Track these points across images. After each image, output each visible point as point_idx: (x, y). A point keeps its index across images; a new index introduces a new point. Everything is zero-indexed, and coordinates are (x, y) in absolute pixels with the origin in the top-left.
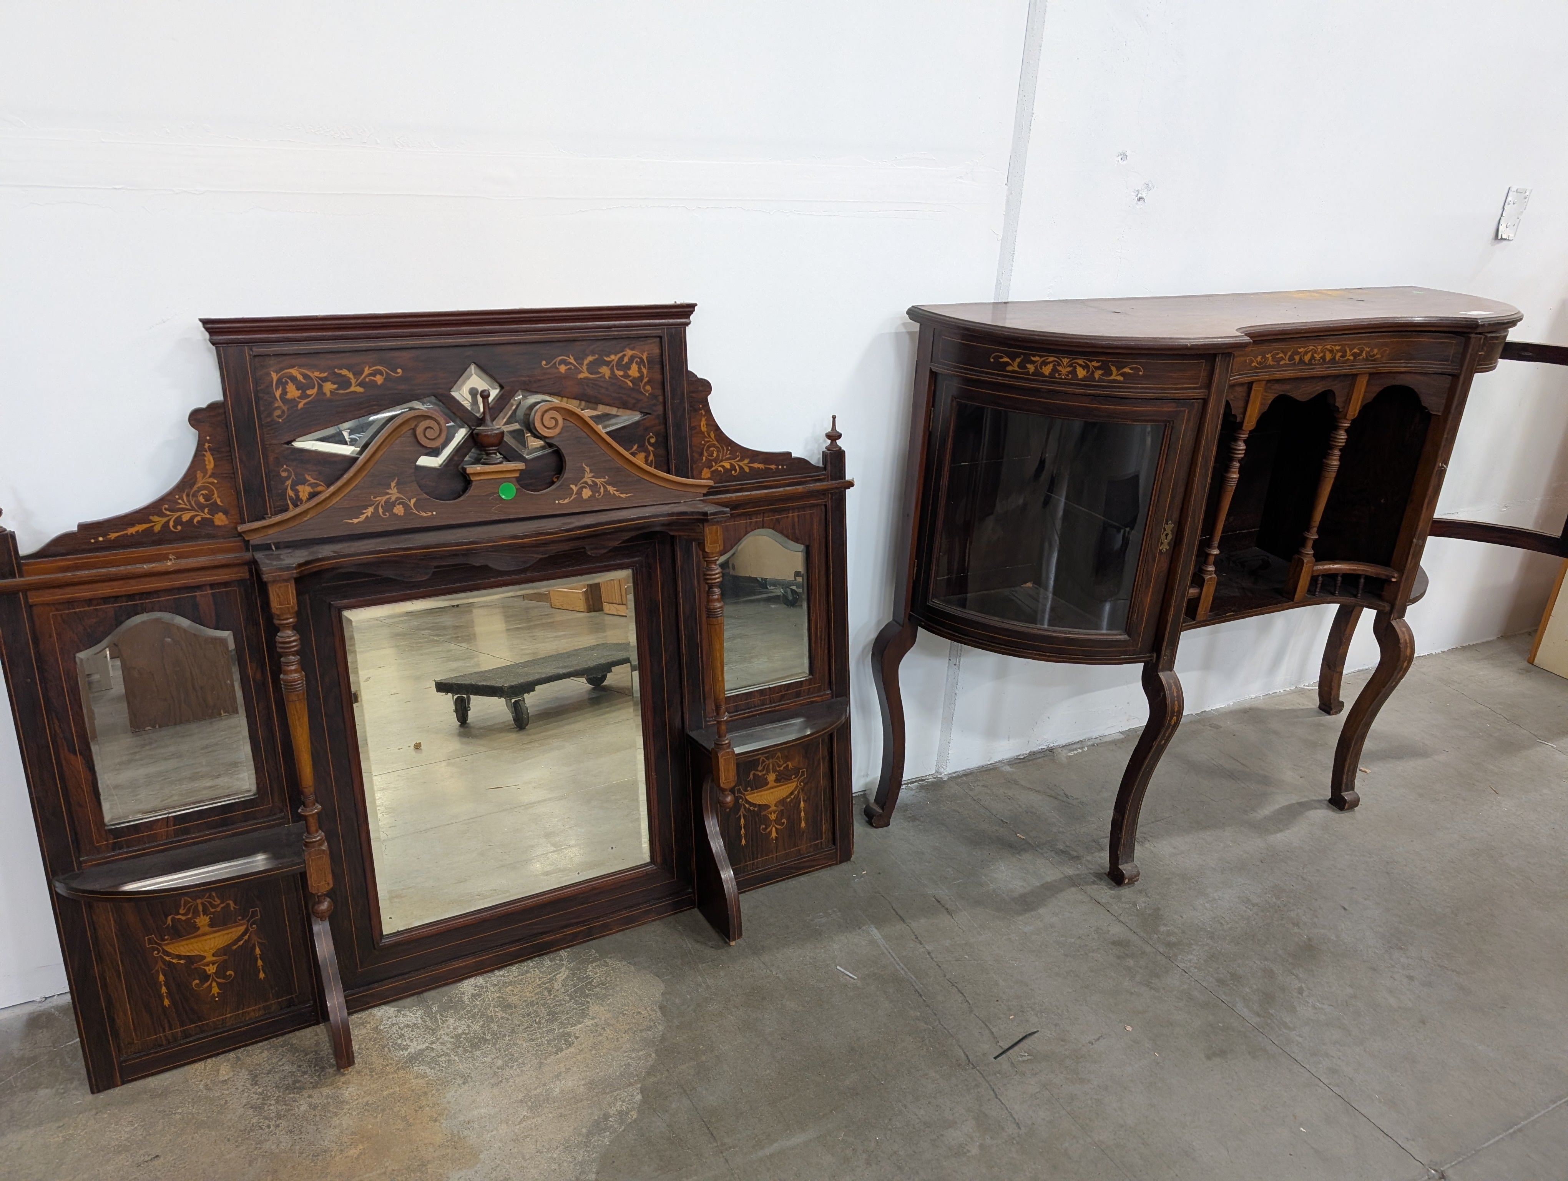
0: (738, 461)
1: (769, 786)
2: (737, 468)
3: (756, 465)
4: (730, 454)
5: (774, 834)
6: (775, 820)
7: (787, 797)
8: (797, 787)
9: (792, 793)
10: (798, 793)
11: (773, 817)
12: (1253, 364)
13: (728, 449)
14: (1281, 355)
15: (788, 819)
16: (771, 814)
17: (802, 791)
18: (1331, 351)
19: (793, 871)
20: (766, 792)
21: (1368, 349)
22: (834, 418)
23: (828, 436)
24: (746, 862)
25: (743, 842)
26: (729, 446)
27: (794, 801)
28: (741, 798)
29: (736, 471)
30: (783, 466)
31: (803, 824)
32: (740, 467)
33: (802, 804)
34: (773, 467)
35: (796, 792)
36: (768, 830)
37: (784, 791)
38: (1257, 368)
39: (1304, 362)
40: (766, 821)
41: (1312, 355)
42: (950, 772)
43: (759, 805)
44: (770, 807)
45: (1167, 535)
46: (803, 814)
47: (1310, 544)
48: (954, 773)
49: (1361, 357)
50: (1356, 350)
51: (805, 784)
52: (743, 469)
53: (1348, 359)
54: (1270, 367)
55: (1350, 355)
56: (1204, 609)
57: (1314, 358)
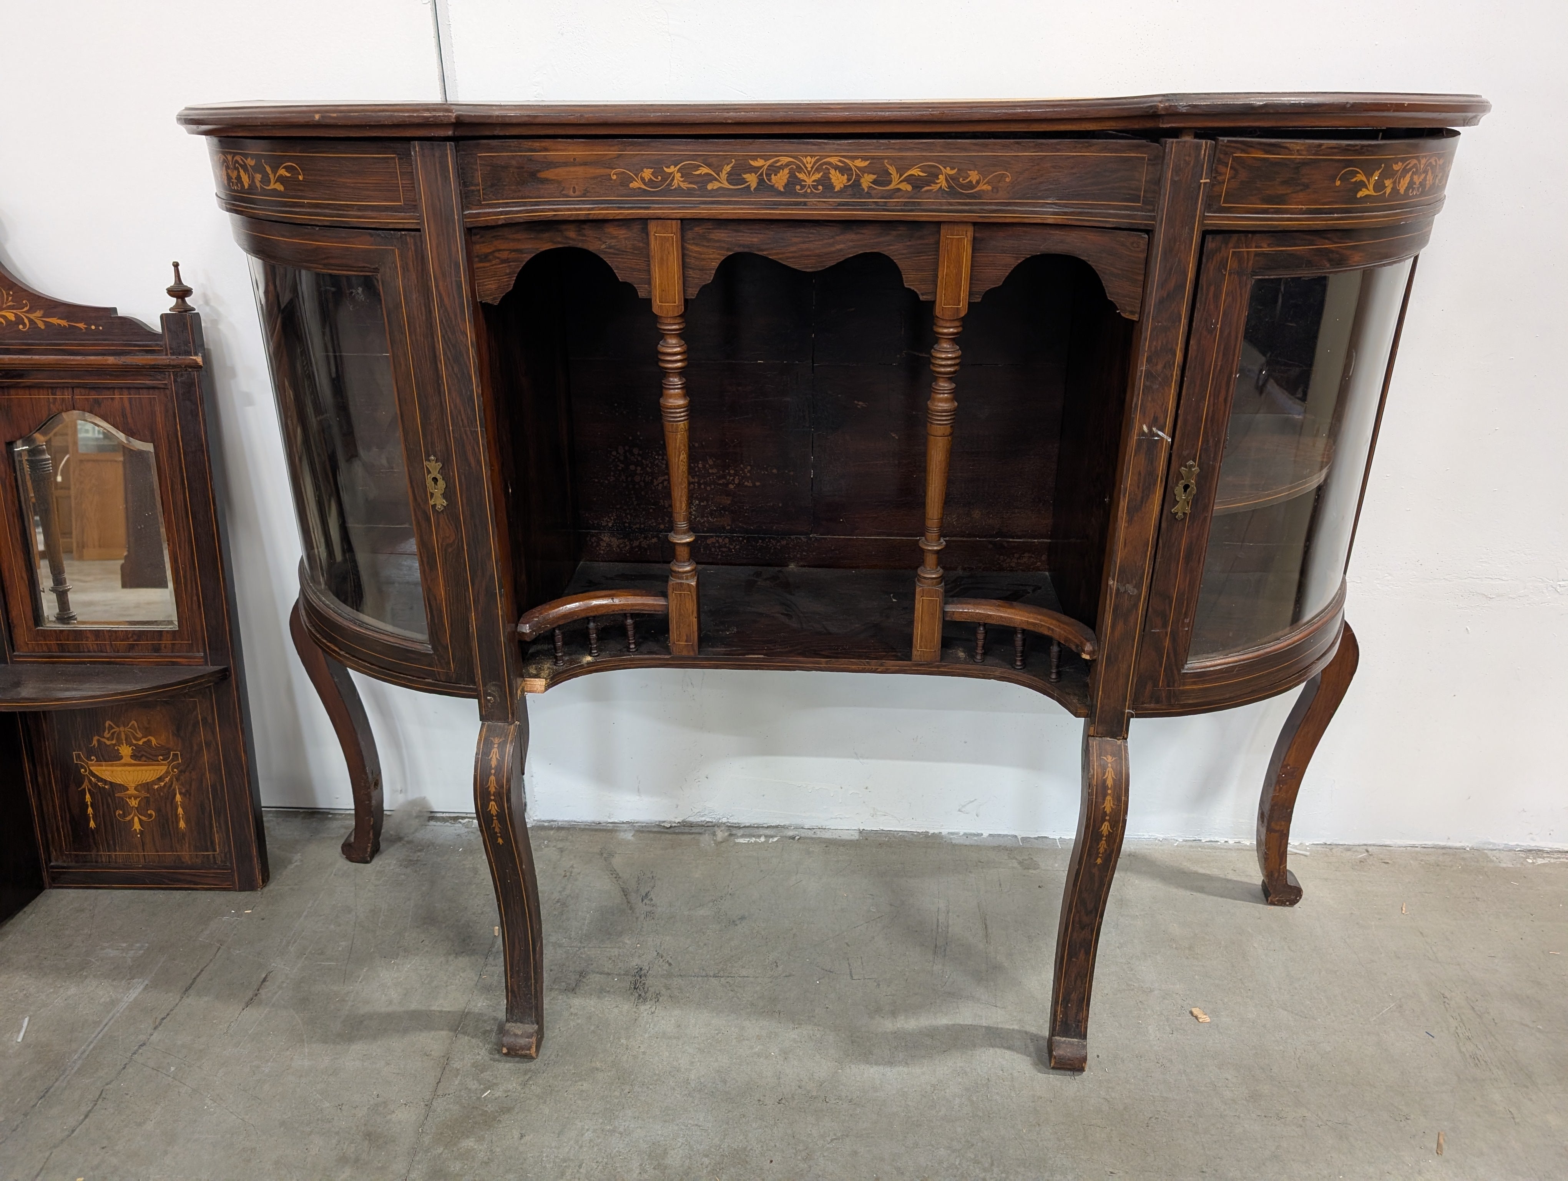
0: (27, 312)
1: (123, 761)
2: (26, 321)
3: (54, 321)
4: (12, 301)
5: (137, 826)
6: (137, 808)
7: (154, 783)
8: (167, 773)
9: (160, 779)
10: (171, 780)
11: (134, 803)
12: (633, 185)
13: (8, 294)
14: (704, 170)
15: (158, 811)
16: (130, 798)
17: (177, 780)
18: (844, 170)
19: (166, 881)
20: (120, 768)
21: (949, 171)
22: (176, 265)
23: (171, 292)
24: (98, 852)
25: (92, 824)
26: (10, 289)
27: (165, 790)
28: (83, 767)
29: (24, 325)
30: (97, 326)
31: (182, 824)
32: (30, 320)
33: (178, 798)
34: (81, 325)
35: (167, 779)
36: (128, 819)
37: (149, 773)
38: (645, 192)
39: (772, 189)
40: (123, 804)
41: (792, 175)
42: (543, 819)
43: (111, 783)
44: (128, 789)
45: (435, 480)
46: (180, 810)
47: (931, 560)
48: (549, 821)
49: (935, 187)
50: (915, 171)
51: (181, 772)
52: (36, 323)
53: (899, 190)
54: (679, 191)
55: (901, 181)
56: (685, 638)
57: (800, 182)
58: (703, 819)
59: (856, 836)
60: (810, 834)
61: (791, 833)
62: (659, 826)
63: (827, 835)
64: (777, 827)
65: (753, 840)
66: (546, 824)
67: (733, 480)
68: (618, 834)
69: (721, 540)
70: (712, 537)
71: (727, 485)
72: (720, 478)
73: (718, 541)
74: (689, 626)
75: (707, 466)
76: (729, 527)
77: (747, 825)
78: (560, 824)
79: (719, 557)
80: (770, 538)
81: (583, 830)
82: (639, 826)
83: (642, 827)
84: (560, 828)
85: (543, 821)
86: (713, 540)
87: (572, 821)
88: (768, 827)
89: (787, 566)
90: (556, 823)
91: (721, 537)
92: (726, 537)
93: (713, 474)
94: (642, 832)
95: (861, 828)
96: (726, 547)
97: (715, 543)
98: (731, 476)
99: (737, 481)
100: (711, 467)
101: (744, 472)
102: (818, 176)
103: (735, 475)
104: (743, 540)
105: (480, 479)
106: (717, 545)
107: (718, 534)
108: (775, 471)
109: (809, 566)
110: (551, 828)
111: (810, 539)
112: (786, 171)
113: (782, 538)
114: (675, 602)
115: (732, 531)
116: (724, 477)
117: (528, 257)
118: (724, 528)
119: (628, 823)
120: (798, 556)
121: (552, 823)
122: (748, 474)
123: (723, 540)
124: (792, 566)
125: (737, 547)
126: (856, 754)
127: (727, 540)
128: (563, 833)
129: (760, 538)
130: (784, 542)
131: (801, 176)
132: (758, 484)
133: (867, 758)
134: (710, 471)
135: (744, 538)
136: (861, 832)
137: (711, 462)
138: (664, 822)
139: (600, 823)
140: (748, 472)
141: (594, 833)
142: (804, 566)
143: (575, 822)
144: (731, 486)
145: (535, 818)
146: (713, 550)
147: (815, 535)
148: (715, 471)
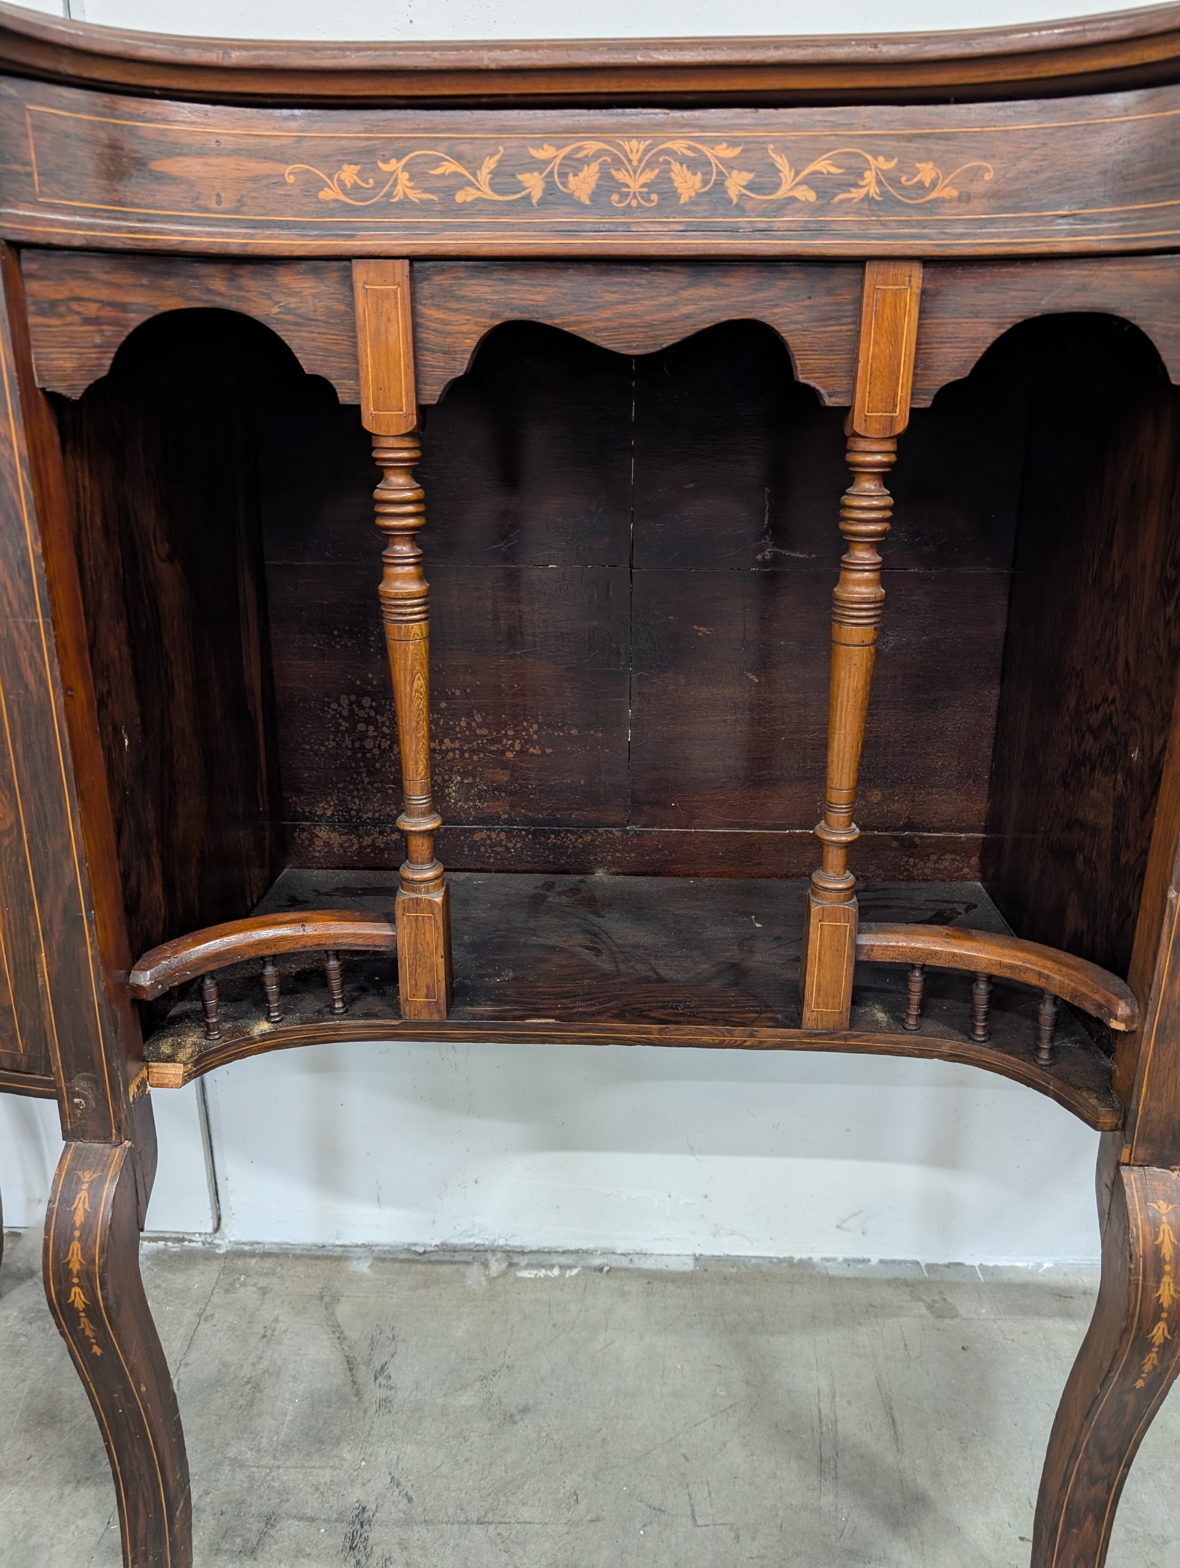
12: (326, 194)
14: (450, 167)
18: (697, 164)
21: (883, 164)
38: (349, 210)
39: (570, 200)
41: (605, 176)
42: (243, 1240)
47: (835, 858)
48: (252, 1244)
49: (857, 194)
50: (823, 165)
53: (793, 199)
54: (405, 205)
55: (799, 184)
56: (424, 991)
57: (619, 187)
58: (471, 1240)
59: (690, 1266)
60: (624, 1262)
61: (597, 1262)
62: (408, 1250)
63: (649, 1264)
64: (577, 1252)
65: (542, 1273)
66: (247, 1248)
67: (512, 745)
68: (348, 1263)
69: (494, 835)
70: (481, 830)
71: (503, 753)
72: (492, 742)
73: (489, 836)
74: (431, 970)
75: (474, 724)
76: (506, 816)
77: (535, 1248)
78: (267, 1247)
79: (492, 861)
80: (568, 831)
81: (298, 1257)
82: (380, 1251)
83: (384, 1252)
84: (266, 1255)
85: (244, 1244)
86: (483, 835)
87: (284, 1244)
88: (564, 1252)
89: (593, 873)
90: (261, 1246)
91: (494, 830)
92: (502, 830)
93: (482, 736)
94: (384, 1260)
95: (698, 1253)
96: (501, 846)
97: (485, 840)
98: (508, 740)
99: (517, 747)
100: (480, 726)
101: (529, 734)
102: (649, 176)
103: (514, 738)
104: (527, 835)
105: (45, 711)
106: (488, 842)
107: (491, 826)
108: (574, 732)
109: (626, 874)
110: (253, 1255)
111: (627, 832)
112: (595, 167)
113: (585, 832)
114: (407, 931)
115: (510, 822)
116: (498, 741)
117: (136, 319)
118: (499, 817)
119: (364, 1246)
120: (609, 858)
121: (256, 1246)
122: (535, 737)
123: (498, 835)
124: (600, 874)
125: (519, 845)
126: (691, 1148)
127: (503, 836)
128: (269, 1263)
129: (553, 832)
130: (588, 838)
131: (621, 176)
132: (549, 751)
133: (707, 1153)
134: (478, 732)
135: (528, 832)
136: (697, 1259)
137: (479, 719)
138: (415, 1245)
139: (323, 1246)
140: (535, 733)
141: (314, 1262)
142: (618, 874)
143: (288, 1244)
144: (510, 755)
145: (232, 1239)
146: (483, 849)
147: (634, 827)
148: (485, 731)
